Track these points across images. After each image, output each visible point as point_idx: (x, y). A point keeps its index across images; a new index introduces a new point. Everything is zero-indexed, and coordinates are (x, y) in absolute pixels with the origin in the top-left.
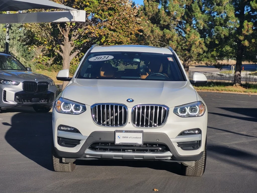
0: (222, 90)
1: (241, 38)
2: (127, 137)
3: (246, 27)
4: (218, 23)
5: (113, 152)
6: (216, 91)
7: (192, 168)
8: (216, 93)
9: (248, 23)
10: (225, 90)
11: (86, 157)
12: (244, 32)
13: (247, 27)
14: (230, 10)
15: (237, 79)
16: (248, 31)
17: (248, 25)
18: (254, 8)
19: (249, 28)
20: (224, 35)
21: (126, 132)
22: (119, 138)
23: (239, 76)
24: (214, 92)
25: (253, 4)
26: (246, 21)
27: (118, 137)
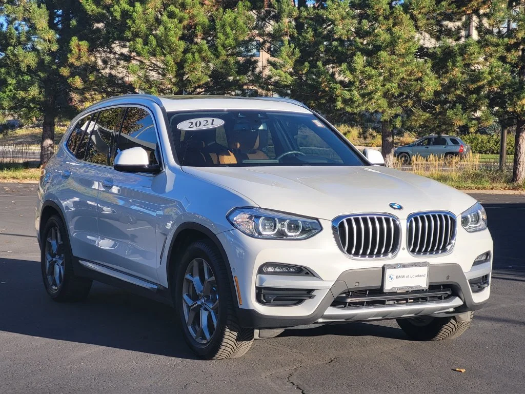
0: (25, 178)
1: (65, 72)
2: (404, 277)
3: (75, 51)
4: (13, 41)
5: (375, 307)
6: (11, 181)
7: (453, 326)
8: (13, 183)
9: (80, 43)
10: (31, 178)
11: (318, 323)
12: (72, 60)
13: (77, 51)
14: (41, 15)
15: (48, 154)
16: (79, 58)
17: (78, 46)
18: (91, 13)
19: (82, 53)
20: (28, 66)
21: (404, 266)
22: (392, 279)
23: (50, 148)
24: (9, 182)
25: (89, 5)
26: (75, 39)
27: (390, 277)
